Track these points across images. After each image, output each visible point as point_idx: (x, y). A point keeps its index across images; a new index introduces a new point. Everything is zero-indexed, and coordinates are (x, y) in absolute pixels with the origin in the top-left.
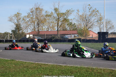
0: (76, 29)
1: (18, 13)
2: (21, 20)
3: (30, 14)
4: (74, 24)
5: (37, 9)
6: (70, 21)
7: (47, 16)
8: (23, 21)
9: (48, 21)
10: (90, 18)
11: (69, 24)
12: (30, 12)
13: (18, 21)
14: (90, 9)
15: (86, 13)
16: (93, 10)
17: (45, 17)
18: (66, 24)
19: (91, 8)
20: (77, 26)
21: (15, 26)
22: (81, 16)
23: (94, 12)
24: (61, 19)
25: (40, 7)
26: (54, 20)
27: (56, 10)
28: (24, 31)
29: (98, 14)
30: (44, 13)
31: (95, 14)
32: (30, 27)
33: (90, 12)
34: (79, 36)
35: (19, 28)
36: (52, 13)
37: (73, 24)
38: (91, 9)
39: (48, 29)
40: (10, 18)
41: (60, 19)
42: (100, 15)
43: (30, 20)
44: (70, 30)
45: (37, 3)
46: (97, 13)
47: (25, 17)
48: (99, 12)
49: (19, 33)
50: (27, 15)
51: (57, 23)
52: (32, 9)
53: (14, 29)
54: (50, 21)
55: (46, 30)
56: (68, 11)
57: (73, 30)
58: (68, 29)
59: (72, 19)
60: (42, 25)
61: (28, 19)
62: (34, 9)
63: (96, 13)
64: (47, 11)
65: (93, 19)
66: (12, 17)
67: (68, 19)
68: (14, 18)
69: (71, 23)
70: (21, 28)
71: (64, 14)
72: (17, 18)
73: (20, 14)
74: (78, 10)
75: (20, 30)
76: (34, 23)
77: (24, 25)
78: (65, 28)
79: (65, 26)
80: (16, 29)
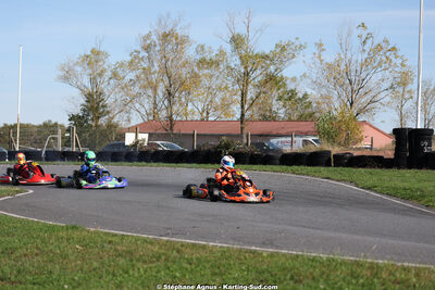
0: (311, 115)
1: (96, 53)
2: (107, 79)
3: (141, 56)
4: (305, 96)
5: (165, 37)
6: (291, 86)
7: (202, 63)
8: (112, 82)
9: (205, 82)
10: (363, 75)
11: (286, 96)
12: (139, 48)
13: (93, 80)
14: (364, 42)
15: (349, 56)
16: (376, 43)
17: (196, 69)
18: (275, 94)
19: (369, 36)
20: (314, 105)
21: (83, 101)
22: (330, 67)
23: (381, 53)
24: (257, 76)
25: (179, 32)
26: (230, 82)
27: (237, 41)
28: (115, 120)
29: (394, 60)
30: (190, 53)
31: (384, 58)
32: (137, 106)
33: (364, 51)
34: (324, 141)
35: (97, 109)
36: (222, 53)
37: (300, 95)
38: (369, 42)
39: (208, 113)
40: (63, 69)
41: (253, 76)
42: (402, 65)
43: (138, 77)
45: (168, 15)
46: (392, 57)
47: (122, 65)
48: (399, 53)
49: (96, 126)
50: (129, 59)
51: (240, 93)
52: (148, 36)
53: (78, 111)
54: (215, 83)
55: (197, 117)
56: (283, 49)
57: (301, 118)
58: (282, 113)
59: (298, 77)
60: (183, 100)
61: (131, 76)
62: (154, 38)
63: (387, 58)
64: (202, 47)
65: (377, 79)
66: (71, 64)
67: (282, 78)
68: (79, 69)
69: (293, 92)
70: (103, 106)
71: (266, 57)
72: (90, 71)
73: (101, 57)
74: (321, 45)
75: (102, 115)
76: (155, 89)
77: (118, 96)
78: (270, 110)
79: (270, 105)
80: (84, 111)
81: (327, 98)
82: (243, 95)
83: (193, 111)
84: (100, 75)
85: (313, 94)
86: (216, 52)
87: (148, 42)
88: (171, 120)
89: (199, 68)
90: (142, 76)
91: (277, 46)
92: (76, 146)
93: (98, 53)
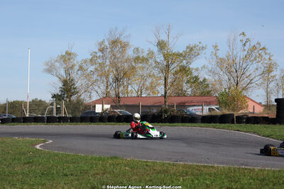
0: (209, 92)
1: (68, 54)
2: (76, 71)
3: (98, 55)
4: (205, 80)
5: (114, 43)
6: (195, 74)
7: (137, 59)
8: (79, 72)
9: (140, 72)
10: (244, 66)
11: (192, 81)
13: (67, 71)
14: (245, 45)
15: (235, 53)
16: (252, 45)
18: (185, 79)
19: (248, 40)
20: (211, 86)
21: (61, 85)
22: (222, 60)
23: (256, 51)
24: (175, 67)
25: (123, 39)
26: (156, 72)
27: (161, 45)
28: (82, 97)
29: (264, 56)
30: (130, 53)
31: (258, 54)
32: (96, 88)
33: (245, 50)
35: (70, 90)
36: (151, 53)
37: (201, 80)
38: (248, 44)
40: (47, 65)
41: (172, 67)
42: (270, 59)
43: (96, 69)
44: (195, 96)
45: (116, 29)
46: (263, 54)
47: (85, 61)
48: (267, 51)
49: (70, 100)
50: (90, 57)
51: (163, 78)
52: (103, 42)
53: (58, 92)
54: (145, 72)
55: (134, 95)
56: (191, 49)
57: (202, 95)
58: (189, 92)
59: (200, 68)
60: (125, 83)
61: (92, 68)
62: (107, 43)
63: (260, 54)
64: (137, 49)
65: (253, 69)
66: (53, 61)
67: (189, 69)
68: (57, 64)
70: (74, 88)
71: (180, 55)
72: (65, 66)
73: (72, 56)
74: (216, 46)
75: (73, 94)
76: (107, 77)
77: (83, 82)
78: (182, 90)
79: (182, 86)
80: (62, 91)
81: (220, 82)
82: (166, 79)
83: (132, 90)
84: (72, 67)
86: (147, 52)
87: (103, 46)
88: (119, 97)
89: (135, 62)
90: (99, 69)
91: (187, 47)
92: (65, 113)
93: (70, 54)
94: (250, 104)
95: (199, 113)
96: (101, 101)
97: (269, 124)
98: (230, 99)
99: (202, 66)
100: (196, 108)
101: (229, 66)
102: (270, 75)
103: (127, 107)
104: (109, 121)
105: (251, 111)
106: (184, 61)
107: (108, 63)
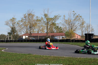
0: (62, 32)
2: (16, 24)
3: (24, 19)
4: (60, 27)
5: (29, 15)
6: (57, 25)
7: (37, 20)
8: (17, 25)
9: (38, 25)
10: (74, 22)
11: (56, 28)
13: (13, 24)
15: (71, 18)
16: (77, 15)
18: (54, 27)
20: (63, 29)
21: (11, 29)
22: (66, 20)
23: (78, 17)
25: (32, 13)
27: (46, 15)
28: (18, 33)
30: (35, 18)
31: (79, 19)
32: (23, 30)
33: (74, 17)
35: (14, 31)
36: (42, 18)
37: (59, 27)
38: (75, 15)
39: (39, 32)
40: (6, 22)
41: (49, 23)
42: (83, 20)
43: (23, 24)
45: (30, 10)
46: (80, 18)
47: (19, 21)
48: (82, 17)
49: (14, 35)
50: (21, 20)
52: (25, 14)
53: (10, 32)
54: (40, 25)
55: (36, 32)
56: (56, 17)
57: (60, 32)
58: (55, 31)
59: (59, 23)
60: (33, 29)
61: (22, 23)
62: (27, 15)
63: (79, 18)
64: (37, 17)
65: (77, 24)
66: (8, 21)
67: (55, 23)
68: (10, 22)
69: (58, 27)
70: (15, 30)
71: (52, 19)
72: (12, 23)
74: (64, 16)
75: (15, 32)
76: (27, 26)
77: (18, 28)
78: (53, 31)
79: (53, 29)
80: (11, 31)
81: (66, 28)
82: (47, 27)
83: (35, 31)
84: (15, 23)
85: (62, 27)
86: (40, 18)
87: (25, 16)
88: (31, 33)
89: (37, 21)
90: (24, 24)
91: (54, 16)
92: (12, 39)
93: (14, 19)
94: (76, 36)
95: (59, 39)
96: (25, 35)
97: (83, 42)
98: (69, 34)
99: (60, 23)
100: (57, 37)
101: (69, 22)
102: (83, 25)
103: (34, 37)
104: (28, 42)
105: (77, 38)
106: (53, 21)
107: (27, 22)
